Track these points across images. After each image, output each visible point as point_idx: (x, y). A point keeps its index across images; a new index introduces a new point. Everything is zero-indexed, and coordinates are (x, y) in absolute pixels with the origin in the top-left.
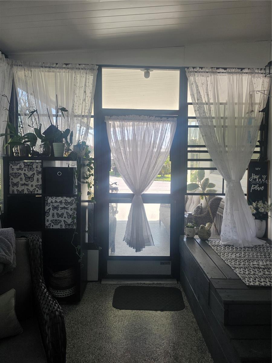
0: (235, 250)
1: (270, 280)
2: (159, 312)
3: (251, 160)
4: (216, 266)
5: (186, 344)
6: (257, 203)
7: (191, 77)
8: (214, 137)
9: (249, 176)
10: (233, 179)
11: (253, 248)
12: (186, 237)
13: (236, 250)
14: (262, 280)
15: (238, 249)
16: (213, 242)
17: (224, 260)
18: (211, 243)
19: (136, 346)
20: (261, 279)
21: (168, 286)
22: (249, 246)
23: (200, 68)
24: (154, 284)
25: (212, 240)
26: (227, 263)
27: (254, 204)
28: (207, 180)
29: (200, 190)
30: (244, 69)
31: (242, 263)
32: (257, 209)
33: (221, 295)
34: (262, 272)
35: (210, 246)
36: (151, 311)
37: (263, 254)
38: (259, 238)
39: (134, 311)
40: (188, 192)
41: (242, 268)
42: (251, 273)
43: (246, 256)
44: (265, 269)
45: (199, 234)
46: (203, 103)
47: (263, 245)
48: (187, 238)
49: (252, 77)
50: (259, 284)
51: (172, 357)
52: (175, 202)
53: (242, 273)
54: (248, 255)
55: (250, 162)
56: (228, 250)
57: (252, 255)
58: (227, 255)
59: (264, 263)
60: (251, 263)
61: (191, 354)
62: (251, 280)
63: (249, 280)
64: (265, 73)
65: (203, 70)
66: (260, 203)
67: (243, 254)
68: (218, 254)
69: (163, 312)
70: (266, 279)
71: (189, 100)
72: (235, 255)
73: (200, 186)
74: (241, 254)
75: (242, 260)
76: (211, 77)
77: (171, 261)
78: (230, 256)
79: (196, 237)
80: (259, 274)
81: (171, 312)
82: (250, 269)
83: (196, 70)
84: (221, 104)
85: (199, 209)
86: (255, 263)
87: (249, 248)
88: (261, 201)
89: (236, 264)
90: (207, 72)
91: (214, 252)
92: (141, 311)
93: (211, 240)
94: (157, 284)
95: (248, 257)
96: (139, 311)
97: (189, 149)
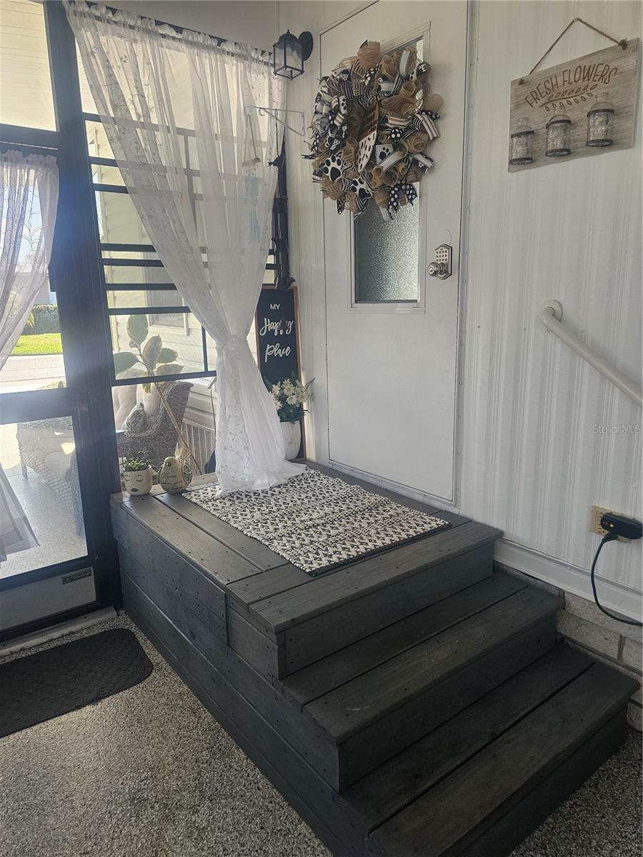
0: (253, 498)
1: (344, 546)
2: (88, 708)
3: (263, 285)
4: (228, 550)
5: (182, 755)
6: (281, 385)
7: (86, 31)
8: (174, 222)
9: (260, 325)
10: (232, 333)
11: (286, 485)
12: (129, 495)
13: (256, 498)
14: (331, 550)
15: (259, 495)
16: (201, 494)
17: (240, 528)
18: (195, 495)
19: (49, 828)
20: (327, 550)
21: (95, 632)
22: (279, 484)
23: (108, 8)
24: (52, 640)
25: (197, 487)
26: (249, 534)
27: (276, 388)
28: (157, 340)
29: (140, 368)
30: (225, 41)
31: (280, 525)
32: (282, 398)
33: (264, 614)
34: (323, 533)
35: (196, 504)
36: (64, 717)
37: (310, 494)
38: (292, 461)
39: (11, 736)
40: (118, 377)
41: (283, 536)
42: (305, 543)
43: (281, 506)
44: (327, 525)
45: (164, 480)
46: (133, 121)
47: (302, 474)
48: (133, 498)
49: (245, 68)
50: (329, 561)
51: (157, 806)
52: (85, 409)
53: (288, 547)
54: (284, 503)
55: (262, 289)
56: (240, 503)
57: (292, 501)
58: (242, 515)
59: (320, 511)
60: (298, 520)
61: (199, 774)
62: (312, 559)
63: (306, 559)
64: (274, 65)
65: (118, 18)
66: (286, 385)
67: (273, 503)
68: (223, 518)
69: (99, 704)
70: (335, 546)
71: (88, 106)
72: (259, 510)
73: (139, 358)
74: (270, 504)
75: (277, 519)
76: (143, 42)
77: (92, 568)
78: (249, 516)
79: (157, 489)
80: (320, 539)
81: (121, 694)
82: (299, 534)
83: (98, 14)
84: (181, 131)
85: (140, 419)
86: (305, 518)
87: (279, 487)
88: (289, 380)
89: (268, 530)
90: (132, 27)
91: (210, 515)
92: (35, 728)
93: (193, 489)
94: (62, 636)
95: (287, 507)
96: (28, 730)
97: (106, 255)
